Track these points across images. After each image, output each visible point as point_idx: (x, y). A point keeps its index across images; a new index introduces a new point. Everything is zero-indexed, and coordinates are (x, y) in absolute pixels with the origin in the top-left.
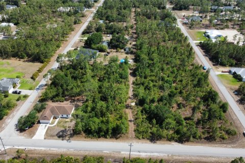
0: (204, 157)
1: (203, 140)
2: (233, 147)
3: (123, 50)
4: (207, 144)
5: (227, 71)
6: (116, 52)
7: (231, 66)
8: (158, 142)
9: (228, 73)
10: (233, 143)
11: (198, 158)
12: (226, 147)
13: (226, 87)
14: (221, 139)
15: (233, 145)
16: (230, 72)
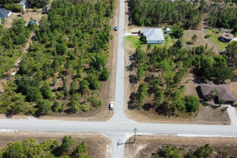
0: (52, 132)
1: (63, 112)
2: (88, 120)
3: (41, 10)
4: (64, 118)
5: (137, 32)
6: (33, 11)
7: (147, 25)
8: (14, 116)
9: (137, 34)
10: (93, 115)
11: (44, 133)
12: (82, 120)
13: (126, 51)
14: (82, 112)
15: (90, 118)
16: (139, 33)
